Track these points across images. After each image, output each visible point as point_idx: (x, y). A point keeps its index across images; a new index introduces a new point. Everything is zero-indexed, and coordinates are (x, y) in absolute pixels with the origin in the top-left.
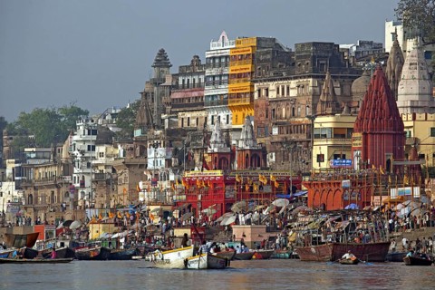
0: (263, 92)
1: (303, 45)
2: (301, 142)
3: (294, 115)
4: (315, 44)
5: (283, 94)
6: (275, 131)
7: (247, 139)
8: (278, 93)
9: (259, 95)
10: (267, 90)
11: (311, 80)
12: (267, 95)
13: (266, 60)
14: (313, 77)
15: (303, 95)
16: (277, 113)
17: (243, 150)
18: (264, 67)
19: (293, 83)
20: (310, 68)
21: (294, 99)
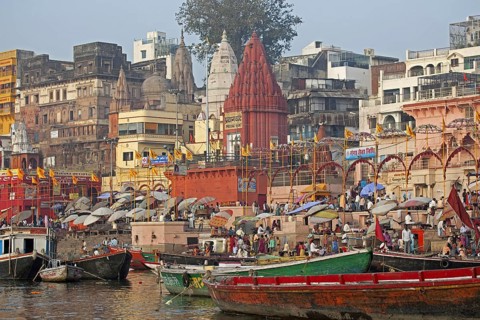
0: (32, 99)
1: (85, 46)
2: (90, 143)
3: (72, 118)
4: (99, 44)
5: (58, 98)
6: (55, 134)
7: (22, 144)
8: (51, 97)
9: (27, 102)
10: (37, 96)
11: (96, 81)
12: (38, 101)
13: (35, 67)
14: (99, 77)
15: (85, 97)
16: (50, 118)
17: (18, 154)
18: (32, 74)
19: (71, 86)
20: (95, 68)
21: (74, 103)
